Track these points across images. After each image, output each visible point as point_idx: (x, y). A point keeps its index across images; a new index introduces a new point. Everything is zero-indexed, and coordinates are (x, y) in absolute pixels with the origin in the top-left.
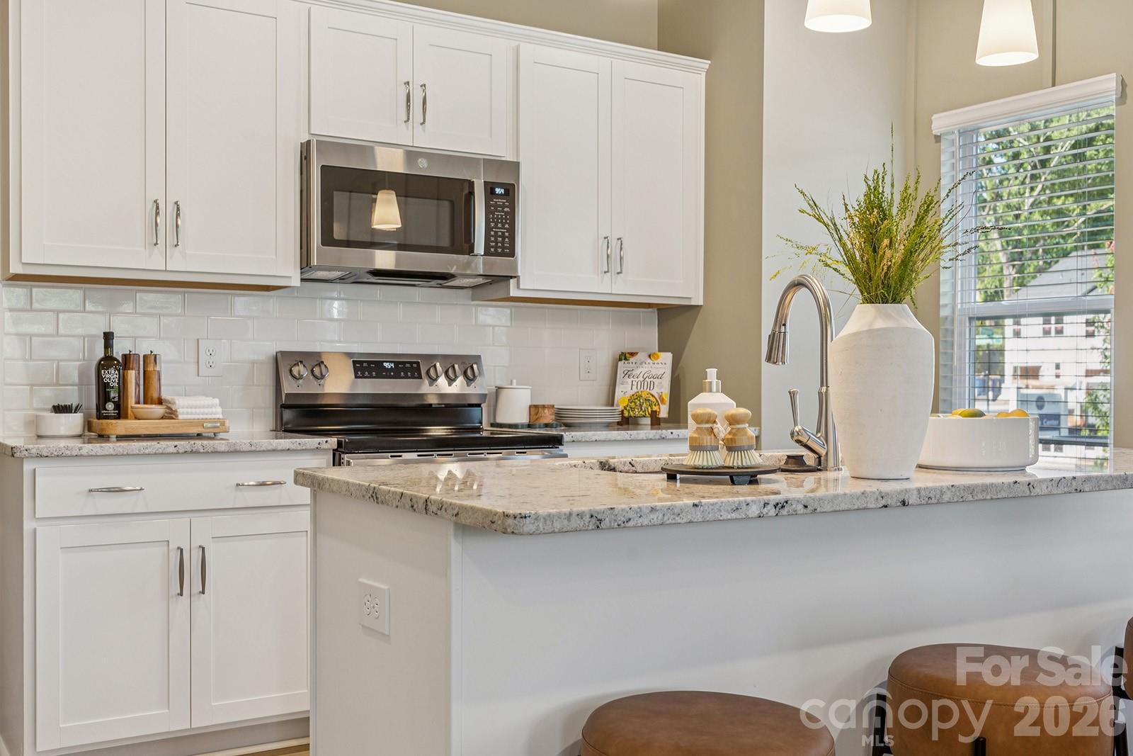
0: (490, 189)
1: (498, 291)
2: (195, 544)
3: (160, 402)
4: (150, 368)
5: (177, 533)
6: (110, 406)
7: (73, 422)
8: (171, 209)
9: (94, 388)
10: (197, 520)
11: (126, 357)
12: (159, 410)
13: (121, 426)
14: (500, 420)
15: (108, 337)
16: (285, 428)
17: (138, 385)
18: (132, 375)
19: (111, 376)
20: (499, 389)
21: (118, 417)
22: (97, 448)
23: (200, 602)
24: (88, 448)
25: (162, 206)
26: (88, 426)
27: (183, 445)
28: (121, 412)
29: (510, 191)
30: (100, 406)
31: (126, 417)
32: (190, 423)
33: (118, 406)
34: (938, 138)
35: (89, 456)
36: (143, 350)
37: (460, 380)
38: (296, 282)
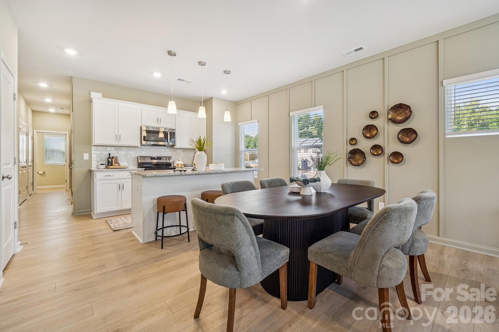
0: (171, 133)
1: (173, 147)
2: (122, 183)
3: (118, 163)
4: (116, 159)
5: (119, 182)
6: (110, 164)
7: (104, 166)
8: (119, 136)
9: (107, 161)
10: (122, 180)
11: (112, 157)
12: (118, 164)
13: (111, 167)
14: (174, 166)
15: (109, 154)
16: (139, 167)
17: (114, 161)
18: (113, 159)
19: (110, 160)
20: (174, 161)
21: (111, 166)
22: (108, 170)
23: (123, 192)
24: (106, 170)
25: (118, 136)
26: (106, 167)
27: (120, 169)
28: (112, 165)
29: (174, 133)
30: (108, 164)
31: (112, 166)
32: (122, 166)
33: (111, 164)
34: (239, 126)
35: (105, 171)
36: (116, 156)
37: (168, 160)
38: (140, 146)
